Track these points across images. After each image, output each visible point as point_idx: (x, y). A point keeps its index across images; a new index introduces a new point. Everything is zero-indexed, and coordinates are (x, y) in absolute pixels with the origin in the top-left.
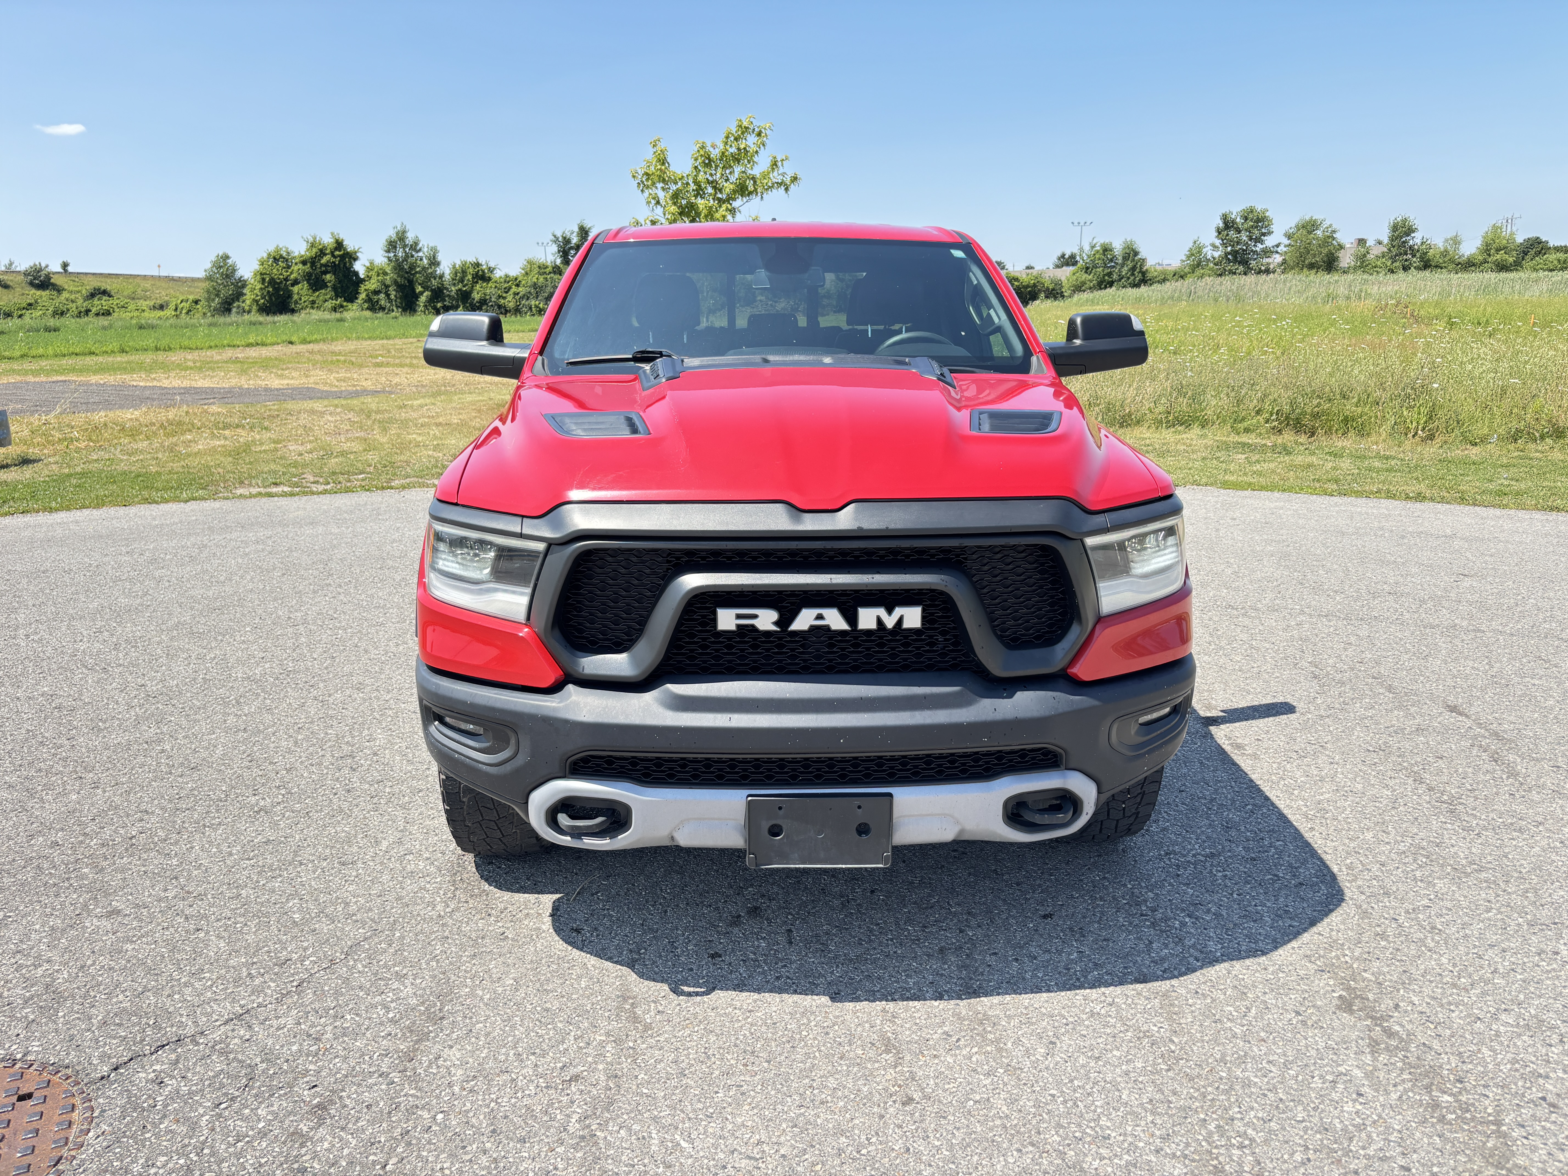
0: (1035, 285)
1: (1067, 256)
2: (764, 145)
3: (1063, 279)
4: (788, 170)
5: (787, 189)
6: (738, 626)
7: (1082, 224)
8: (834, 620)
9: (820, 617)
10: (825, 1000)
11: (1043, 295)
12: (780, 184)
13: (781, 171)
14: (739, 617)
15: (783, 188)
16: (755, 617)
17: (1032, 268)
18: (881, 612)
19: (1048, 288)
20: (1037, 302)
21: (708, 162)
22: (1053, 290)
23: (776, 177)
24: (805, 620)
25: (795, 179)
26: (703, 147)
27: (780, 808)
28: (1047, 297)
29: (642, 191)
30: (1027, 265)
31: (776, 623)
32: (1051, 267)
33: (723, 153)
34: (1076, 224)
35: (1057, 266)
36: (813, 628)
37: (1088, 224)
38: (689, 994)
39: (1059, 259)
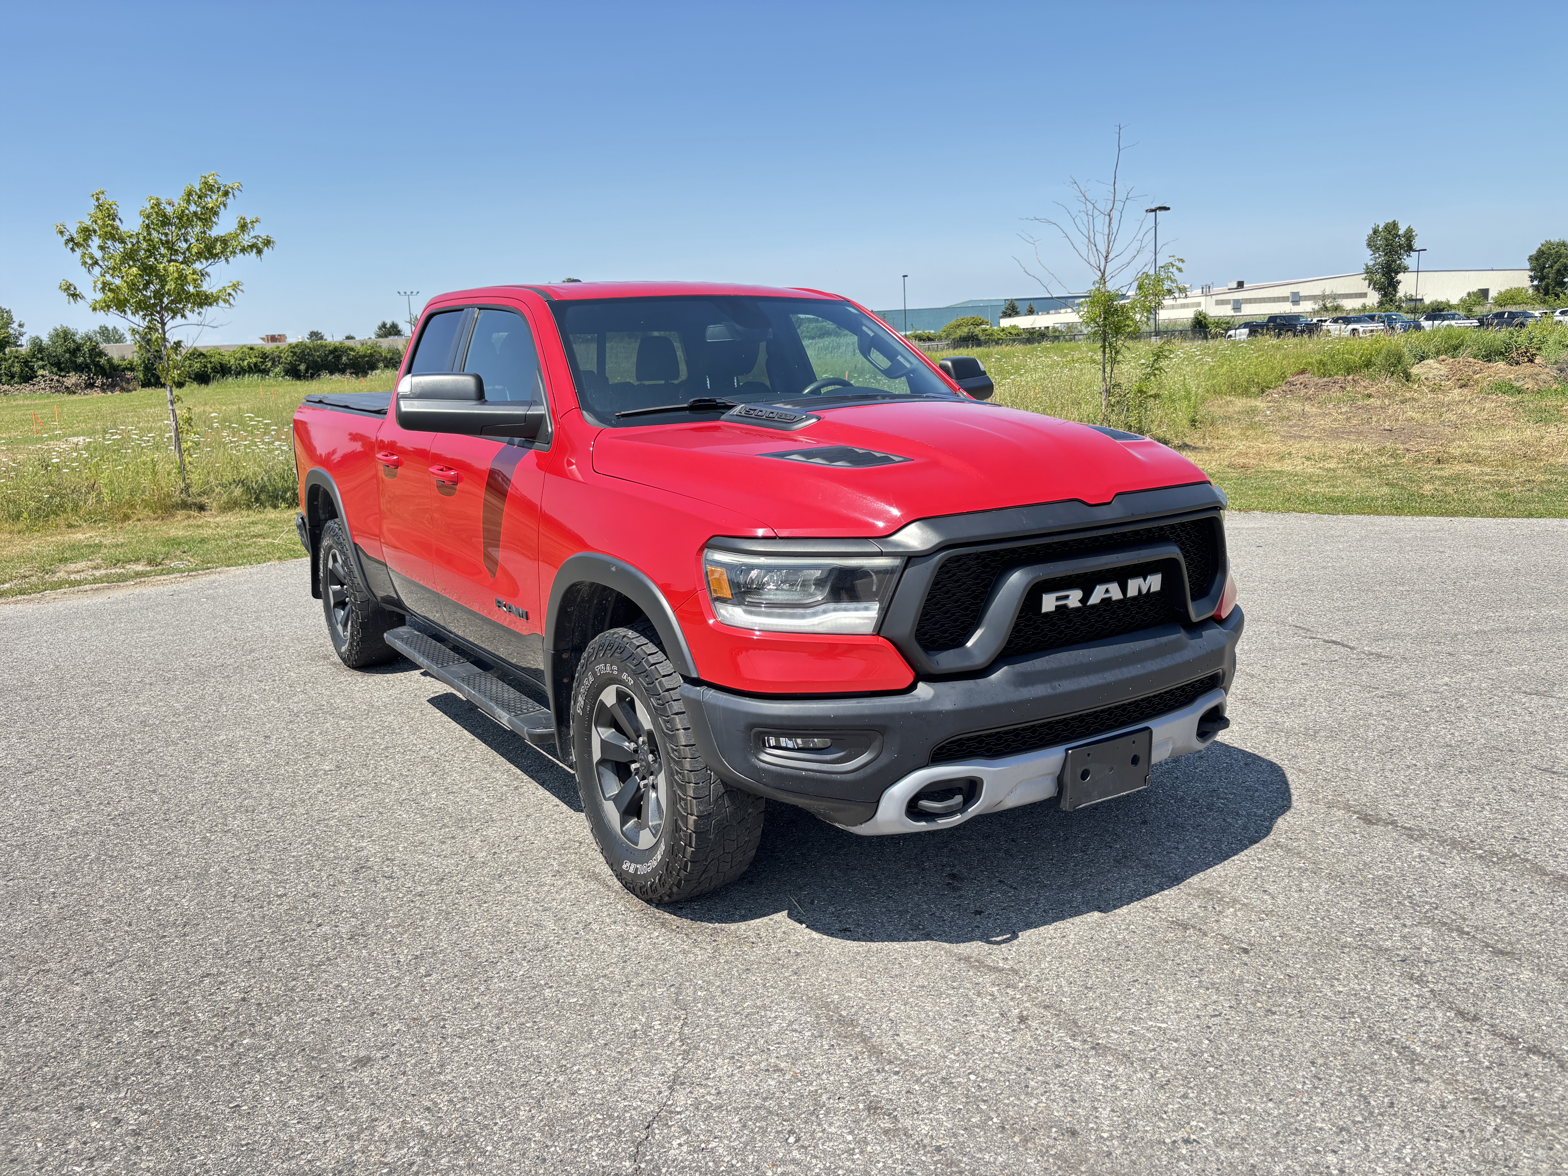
0: (371, 355)
1: (388, 326)
2: (225, 205)
3: (401, 347)
4: (260, 231)
5: (260, 252)
6: (1056, 606)
7: (409, 293)
8: (1115, 592)
9: (1107, 591)
10: (1096, 914)
11: (381, 365)
12: (252, 247)
13: (252, 234)
14: (1058, 599)
15: (255, 250)
16: (1067, 597)
17: (352, 338)
18: (1140, 580)
19: (386, 358)
20: (378, 372)
21: (165, 221)
22: (391, 359)
23: (246, 239)
24: (1098, 595)
25: (268, 243)
26: (158, 204)
27: (1089, 755)
28: (386, 366)
29: (73, 249)
30: (347, 334)
31: (1080, 601)
32: (373, 337)
33: (183, 211)
34: (402, 293)
35: (379, 336)
36: (1103, 600)
37: (415, 293)
38: (999, 943)
39: (380, 329)
